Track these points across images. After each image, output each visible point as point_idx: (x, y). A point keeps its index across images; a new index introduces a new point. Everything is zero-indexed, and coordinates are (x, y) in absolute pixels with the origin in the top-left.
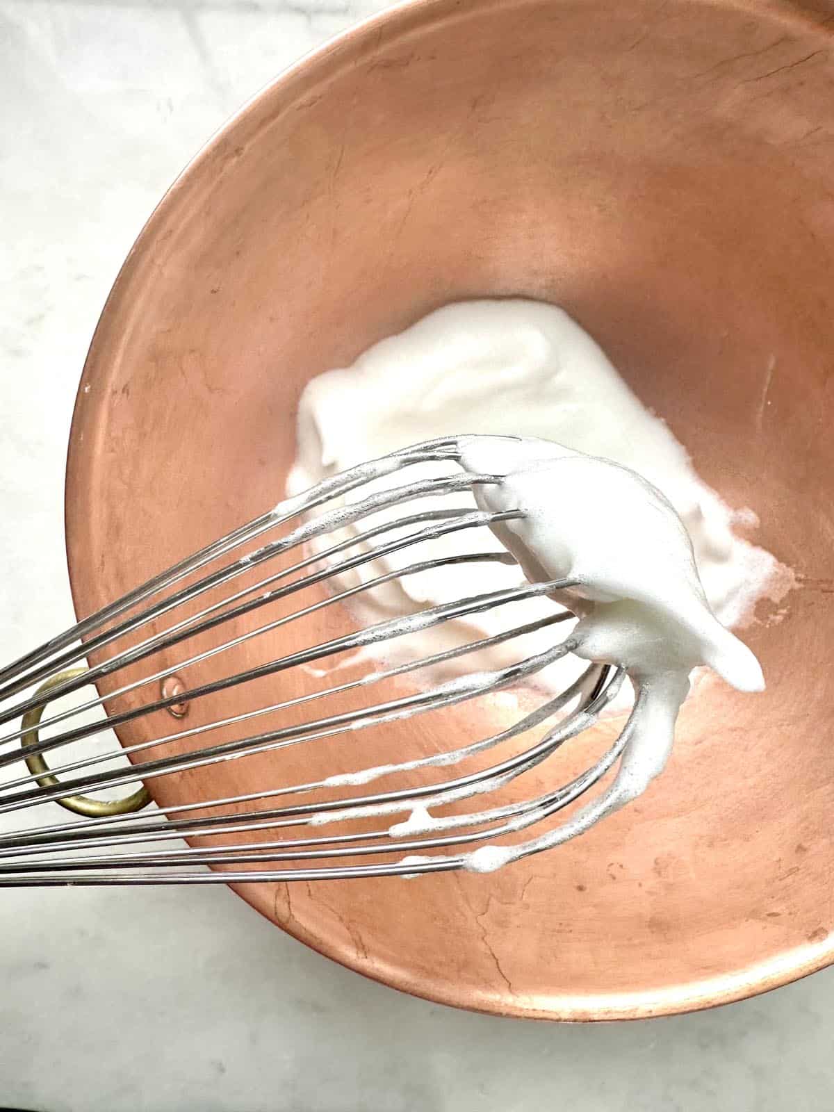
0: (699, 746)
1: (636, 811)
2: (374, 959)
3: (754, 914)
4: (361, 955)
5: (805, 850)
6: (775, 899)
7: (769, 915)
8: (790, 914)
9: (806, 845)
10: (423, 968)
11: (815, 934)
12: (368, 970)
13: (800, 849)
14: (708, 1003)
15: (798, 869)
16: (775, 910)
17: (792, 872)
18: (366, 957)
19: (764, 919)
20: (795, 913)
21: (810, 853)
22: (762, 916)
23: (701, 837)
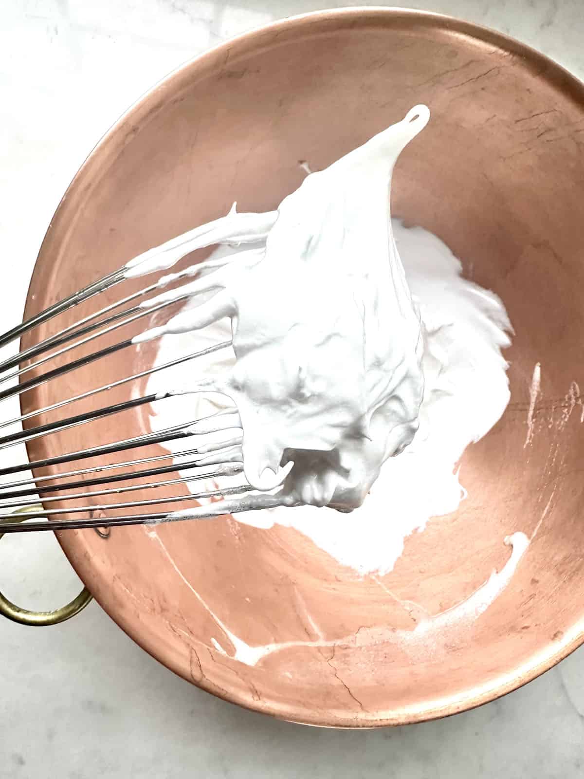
0: (455, 523)
1: (421, 572)
2: (265, 699)
3: (513, 629)
4: (256, 698)
5: (537, 582)
6: (523, 617)
7: (523, 628)
8: (536, 625)
9: (537, 578)
10: (299, 702)
11: (555, 635)
12: (263, 708)
13: (534, 581)
14: (496, 695)
15: (535, 595)
16: (526, 625)
17: (532, 597)
18: (260, 699)
19: (519, 632)
20: (540, 625)
21: (540, 583)
22: (519, 630)
23: (467, 584)
